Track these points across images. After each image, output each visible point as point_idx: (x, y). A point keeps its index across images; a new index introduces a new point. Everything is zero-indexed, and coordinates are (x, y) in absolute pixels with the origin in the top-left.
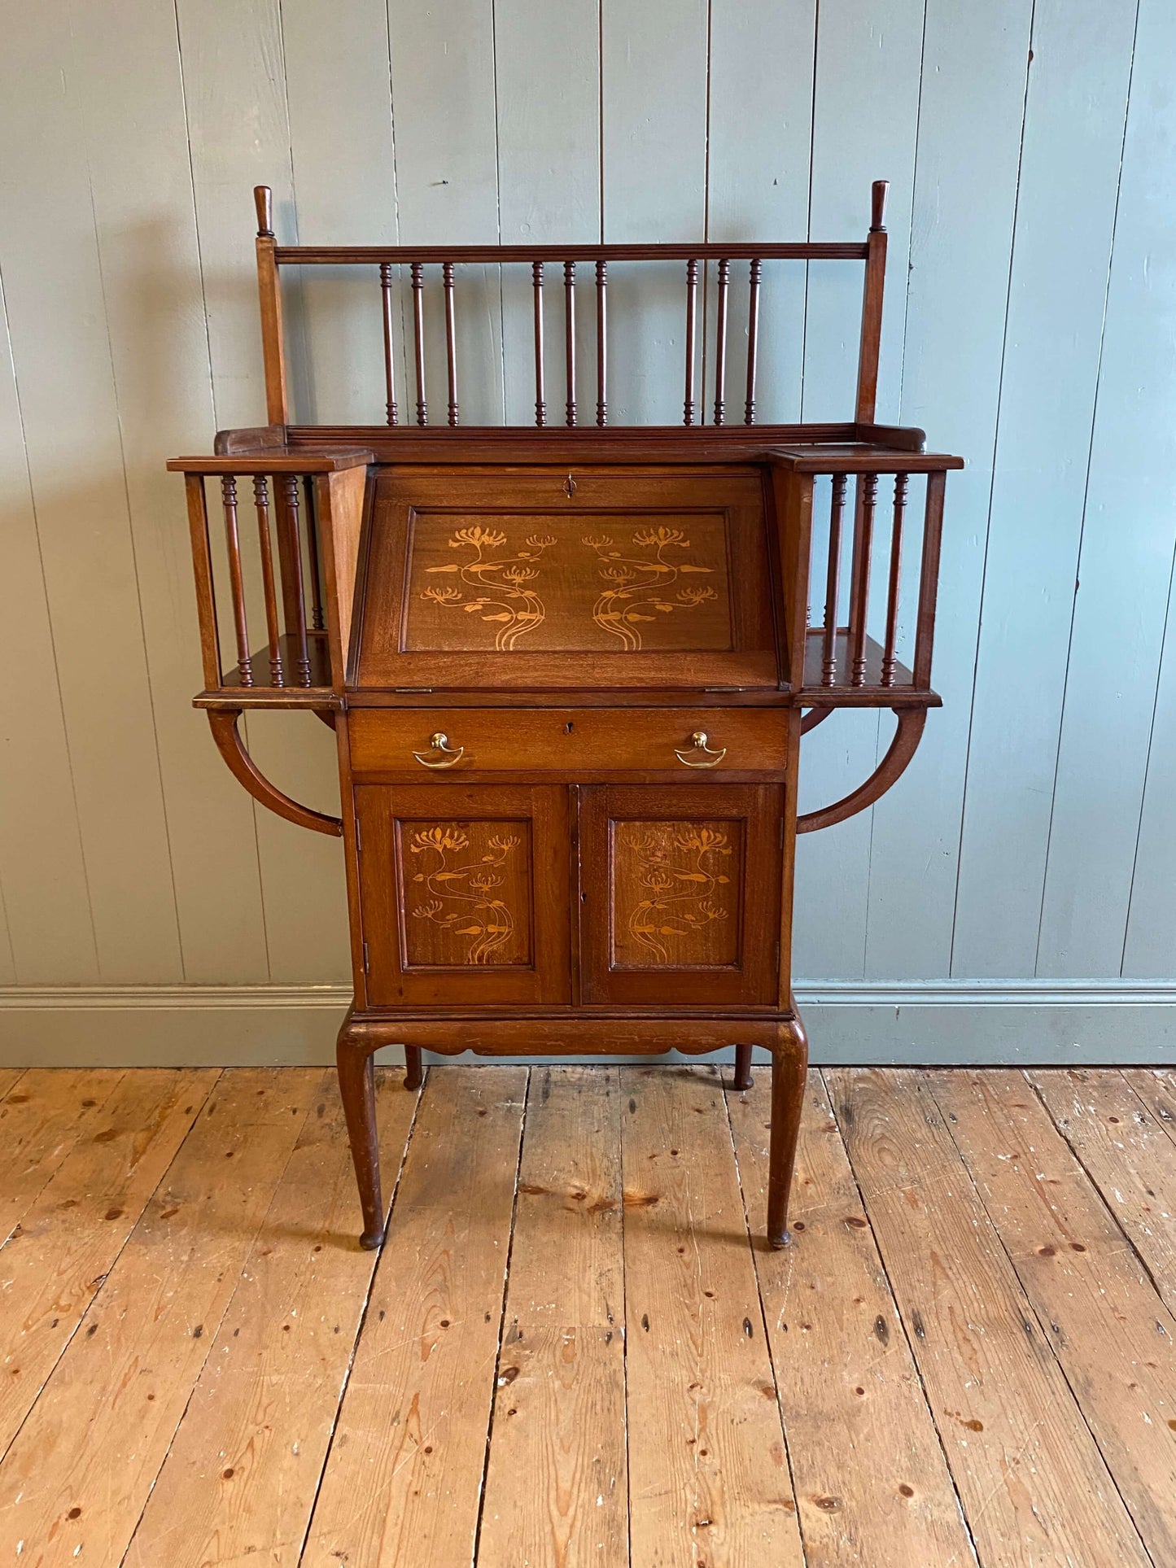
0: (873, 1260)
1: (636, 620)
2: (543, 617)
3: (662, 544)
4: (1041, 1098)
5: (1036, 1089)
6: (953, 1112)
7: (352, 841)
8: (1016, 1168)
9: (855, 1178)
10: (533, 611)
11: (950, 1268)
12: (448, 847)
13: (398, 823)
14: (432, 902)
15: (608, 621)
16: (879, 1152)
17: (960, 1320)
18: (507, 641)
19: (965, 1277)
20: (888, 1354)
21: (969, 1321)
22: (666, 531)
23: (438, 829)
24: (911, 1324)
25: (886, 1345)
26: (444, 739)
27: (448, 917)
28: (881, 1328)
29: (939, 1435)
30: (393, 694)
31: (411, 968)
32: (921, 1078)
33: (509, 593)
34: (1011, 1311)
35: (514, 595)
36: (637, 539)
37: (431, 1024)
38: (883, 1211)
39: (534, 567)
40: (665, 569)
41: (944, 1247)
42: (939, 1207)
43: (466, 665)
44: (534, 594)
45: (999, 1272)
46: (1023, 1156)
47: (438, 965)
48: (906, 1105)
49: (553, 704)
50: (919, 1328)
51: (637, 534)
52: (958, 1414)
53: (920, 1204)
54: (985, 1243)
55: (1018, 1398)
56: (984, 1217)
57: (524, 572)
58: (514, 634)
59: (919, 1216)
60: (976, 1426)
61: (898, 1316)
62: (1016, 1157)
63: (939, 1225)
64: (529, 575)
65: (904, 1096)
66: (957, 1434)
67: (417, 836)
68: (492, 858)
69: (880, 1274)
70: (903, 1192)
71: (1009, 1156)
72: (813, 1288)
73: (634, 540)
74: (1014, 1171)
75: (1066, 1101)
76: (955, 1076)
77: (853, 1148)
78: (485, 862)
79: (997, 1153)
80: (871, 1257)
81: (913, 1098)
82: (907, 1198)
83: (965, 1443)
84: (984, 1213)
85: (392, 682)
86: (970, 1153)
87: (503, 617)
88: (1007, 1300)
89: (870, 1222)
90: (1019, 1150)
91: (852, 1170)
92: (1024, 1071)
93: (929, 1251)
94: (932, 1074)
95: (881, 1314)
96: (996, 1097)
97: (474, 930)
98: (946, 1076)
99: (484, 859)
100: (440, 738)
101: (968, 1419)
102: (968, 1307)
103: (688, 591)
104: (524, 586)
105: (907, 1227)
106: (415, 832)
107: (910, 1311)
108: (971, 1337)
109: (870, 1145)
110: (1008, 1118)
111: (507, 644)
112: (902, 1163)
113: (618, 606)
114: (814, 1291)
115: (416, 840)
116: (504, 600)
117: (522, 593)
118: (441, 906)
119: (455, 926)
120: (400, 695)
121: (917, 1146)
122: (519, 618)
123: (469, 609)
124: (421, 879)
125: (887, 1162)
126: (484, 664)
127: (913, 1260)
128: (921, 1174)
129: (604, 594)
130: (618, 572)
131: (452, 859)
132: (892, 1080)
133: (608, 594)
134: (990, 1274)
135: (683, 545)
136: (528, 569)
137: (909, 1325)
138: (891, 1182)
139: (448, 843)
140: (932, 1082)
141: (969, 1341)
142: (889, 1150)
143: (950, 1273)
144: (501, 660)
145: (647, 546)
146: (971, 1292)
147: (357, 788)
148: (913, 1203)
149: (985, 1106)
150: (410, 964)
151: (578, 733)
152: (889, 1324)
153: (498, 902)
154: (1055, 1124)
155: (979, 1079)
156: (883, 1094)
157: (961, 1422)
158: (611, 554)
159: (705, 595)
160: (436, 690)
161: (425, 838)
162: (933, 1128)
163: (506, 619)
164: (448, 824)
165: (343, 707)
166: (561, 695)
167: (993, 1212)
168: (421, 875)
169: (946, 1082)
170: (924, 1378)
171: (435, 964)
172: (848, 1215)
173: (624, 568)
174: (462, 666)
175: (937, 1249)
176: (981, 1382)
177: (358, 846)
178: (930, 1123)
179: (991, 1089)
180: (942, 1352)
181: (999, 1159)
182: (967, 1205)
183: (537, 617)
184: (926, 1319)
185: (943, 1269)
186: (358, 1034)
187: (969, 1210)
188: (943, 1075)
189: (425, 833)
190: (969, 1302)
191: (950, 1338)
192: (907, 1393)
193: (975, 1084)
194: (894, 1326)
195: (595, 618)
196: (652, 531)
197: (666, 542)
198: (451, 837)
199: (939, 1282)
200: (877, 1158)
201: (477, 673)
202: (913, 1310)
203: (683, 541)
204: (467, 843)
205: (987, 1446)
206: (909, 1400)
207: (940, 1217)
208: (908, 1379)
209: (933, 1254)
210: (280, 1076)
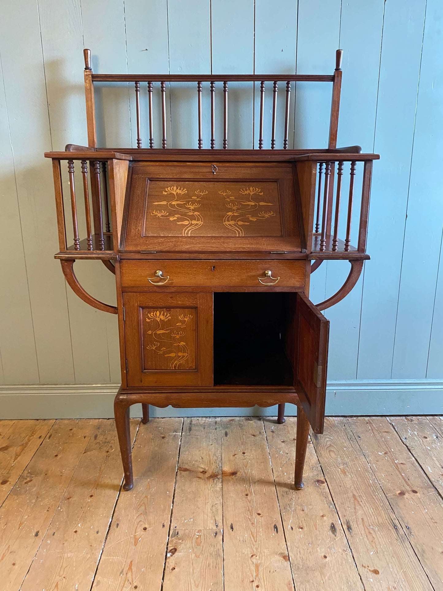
0: (328, 498)
1: (241, 224)
2: (202, 223)
3: (252, 193)
4: (395, 429)
5: (392, 425)
6: (359, 435)
7: (121, 316)
8: (386, 458)
9: (320, 463)
10: (198, 220)
11: (361, 501)
12: (162, 319)
13: (141, 309)
14: (155, 342)
15: (230, 225)
16: (329, 452)
17: (367, 524)
18: (188, 232)
19: (368, 505)
20: (336, 540)
21: (370, 524)
22: (253, 189)
23: (158, 311)
24: (346, 526)
25: (335, 536)
26: (161, 273)
27: (162, 349)
28: (333, 528)
29: (360, 576)
30: (140, 254)
32: (345, 421)
33: (188, 213)
34: (388, 520)
35: (191, 214)
36: (241, 192)
38: (332, 477)
39: (199, 202)
40: (253, 204)
41: (358, 492)
42: (355, 475)
43: (170, 242)
44: (199, 213)
45: (382, 503)
46: (389, 453)
48: (340, 432)
49: (207, 258)
50: (349, 528)
51: (241, 190)
52: (368, 567)
53: (347, 473)
54: (375, 490)
55: (393, 559)
56: (375, 479)
57: (194, 205)
58: (190, 230)
59: (347, 479)
60: (376, 572)
61: (340, 523)
62: (386, 453)
63: (355, 482)
64: (196, 206)
65: (338, 428)
66: (368, 576)
68: (180, 324)
69: (332, 504)
70: (340, 468)
71: (383, 453)
72: (303, 511)
73: (240, 192)
74: (386, 459)
75: (405, 430)
76: (359, 420)
77: (318, 450)
78: (177, 326)
79: (378, 452)
80: (328, 497)
81: (342, 429)
82: (341, 471)
83: (372, 580)
84: (374, 477)
85: (139, 248)
86: (367, 452)
87: (186, 223)
88: (386, 515)
89: (326, 482)
90: (387, 451)
91: (318, 459)
92: (387, 418)
93: (352, 494)
94: (350, 419)
95: (333, 522)
96: (376, 428)
97: (173, 355)
98: (355, 420)
100: (159, 272)
101: (372, 569)
102: (370, 518)
103: (263, 212)
104: (194, 210)
105: (342, 484)
106: (148, 313)
107: (345, 520)
108: (372, 532)
109: (325, 449)
110: (381, 437)
111: (187, 233)
112: (339, 456)
113: (234, 218)
114: (304, 512)
115: (149, 316)
116: (186, 215)
117: (194, 213)
118: (159, 344)
119: (165, 353)
120: (142, 254)
121: (345, 449)
122: (193, 223)
123: (171, 219)
124: (151, 333)
125: (332, 456)
126: (178, 242)
127: (345, 498)
128: (347, 461)
129: (228, 214)
130: (233, 205)
131: (164, 324)
132: (333, 422)
133: (230, 213)
134: (378, 504)
135: (260, 194)
136: (196, 203)
137: (345, 527)
138: (335, 464)
139: (162, 317)
140: (349, 422)
141: (371, 533)
142: (333, 451)
143: (361, 503)
144: (185, 240)
145: (245, 194)
146: (370, 512)
147: (124, 294)
148: (345, 473)
149: (372, 432)
151: (218, 270)
152: (336, 527)
153: (183, 343)
154: (401, 439)
155: (369, 421)
156: (330, 428)
157: (370, 570)
158: (230, 198)
159: (269, 214)
160: (158, 252)
161: (152, 315)
162: (351, 442)
163: (187, 224)
164: (162, 309)
165: (118, 259)
166: (211, 254)
167: (378, 477)
168: (150, 331)
169: (355, 422)
170: (353, 550)
172: (317, 478)
173: (236, 203)
174: (168, 242)
175: (355, 493)
176: (377, 552)
177: (124, 319)
178: (350, 439)
179: (374, 425)
180: (360, 538)
181: (379, 454)
182: (367, 474)
183: (200, 223)
184: (352, 524)
185: (358, 501)
187: (368, 476)
188: (354, 420)
189: (152, 313)
190: (370, 516)
191: (363, 532)
192: (345, 558)
193: (368, 423)
194: (338, 527)
195: (224, 223)
196: (247, 188)
197: (253, 193)
198: (164, 315)
199: (357, 507)
200: (329, 455)
201: (175, 245)
202: (346, 520)
203: (261, 192)
204: (170, 317)
205: (381, 581)
206: (347, 561)
207: (356, 479)
208: (346, 551)
209: (354, 496)
210: (79, 423)
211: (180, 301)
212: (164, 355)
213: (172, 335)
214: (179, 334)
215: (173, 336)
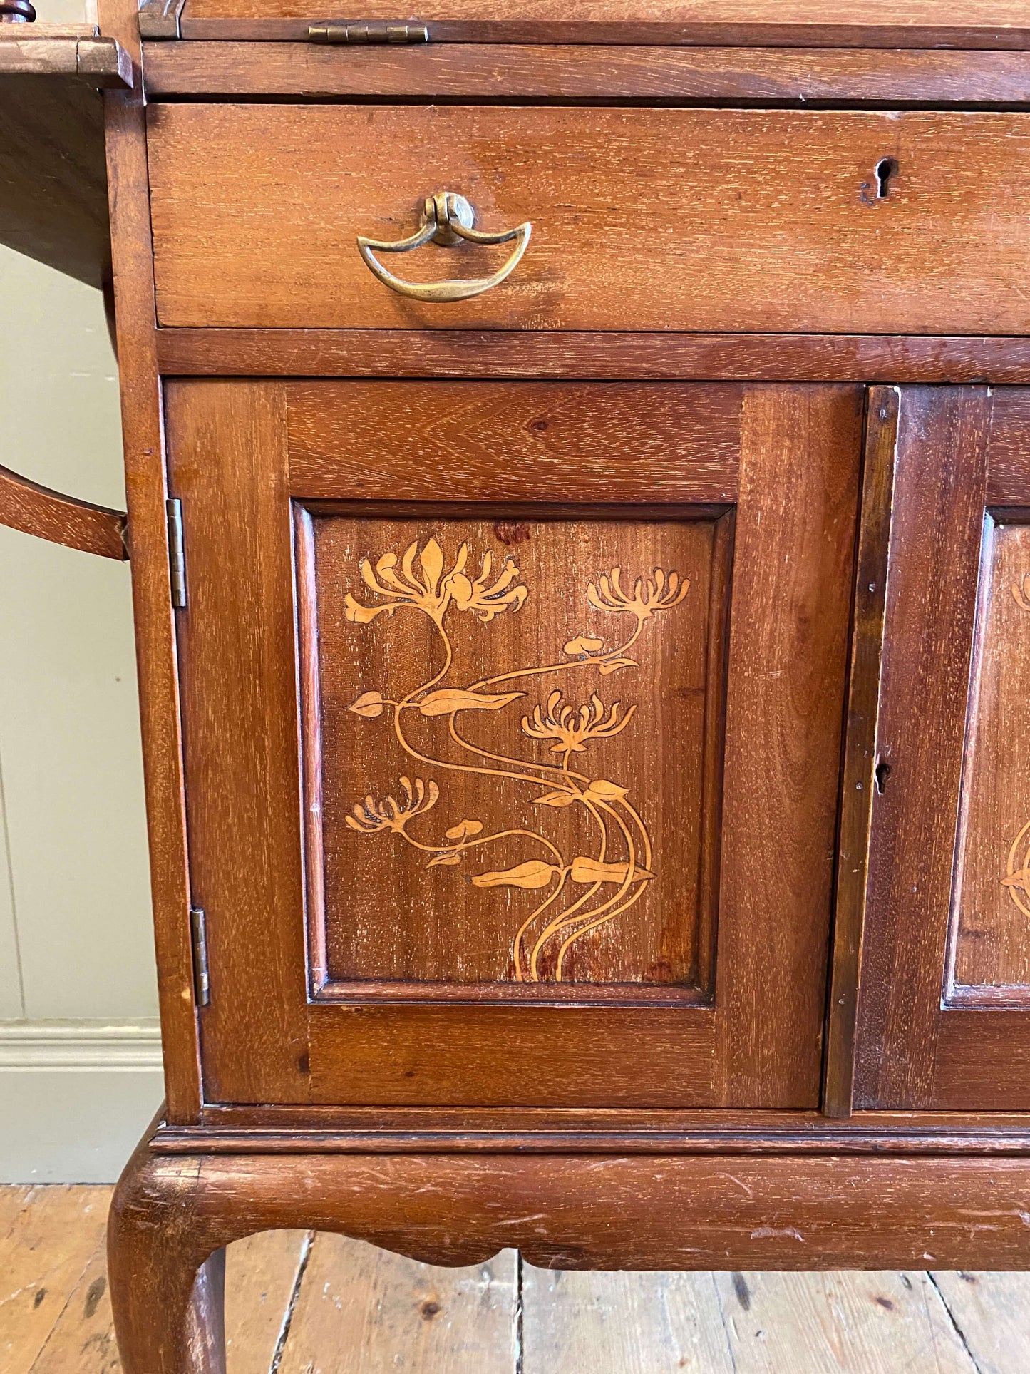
7: (157, 573)
12: (462, 606)
13: (305, 517)
14: (405, 782)
23: (432, 544)
27: (453, 833)
30: (302, 51)
31: (337, 990)
37: (388, 1163)
47: (417, 981)
49: (837, 91)
67: (365, 566)
68: (596, 645)
78: (573, 658)
85: (296, 8)
97: (532, 875)
99: (571, 648)
106: (361, 554)
115: (364, 585)
118: (435, 794)
119: (476, 861)
120: (322, 52)
124: (376, 711)
131: (471, 646)
139: (463, 592)
147: (173, 387)
150: (333, 977)
151: (913, 197)
160: (447, 32)
161: (388, 576)
164: (462, 525)
166: (866, 55)
168: (373, 697)
171: (408, 979)
177: (175, 593)
186: (170, 1193)
189: (390, 559)
198: (473, 572)
204: (521, 592)
210: (34, 1207)
211: (606, 455)
212: (468, 878)
213: (532, 724)
214: (583, 724)
215: (541, 732)
